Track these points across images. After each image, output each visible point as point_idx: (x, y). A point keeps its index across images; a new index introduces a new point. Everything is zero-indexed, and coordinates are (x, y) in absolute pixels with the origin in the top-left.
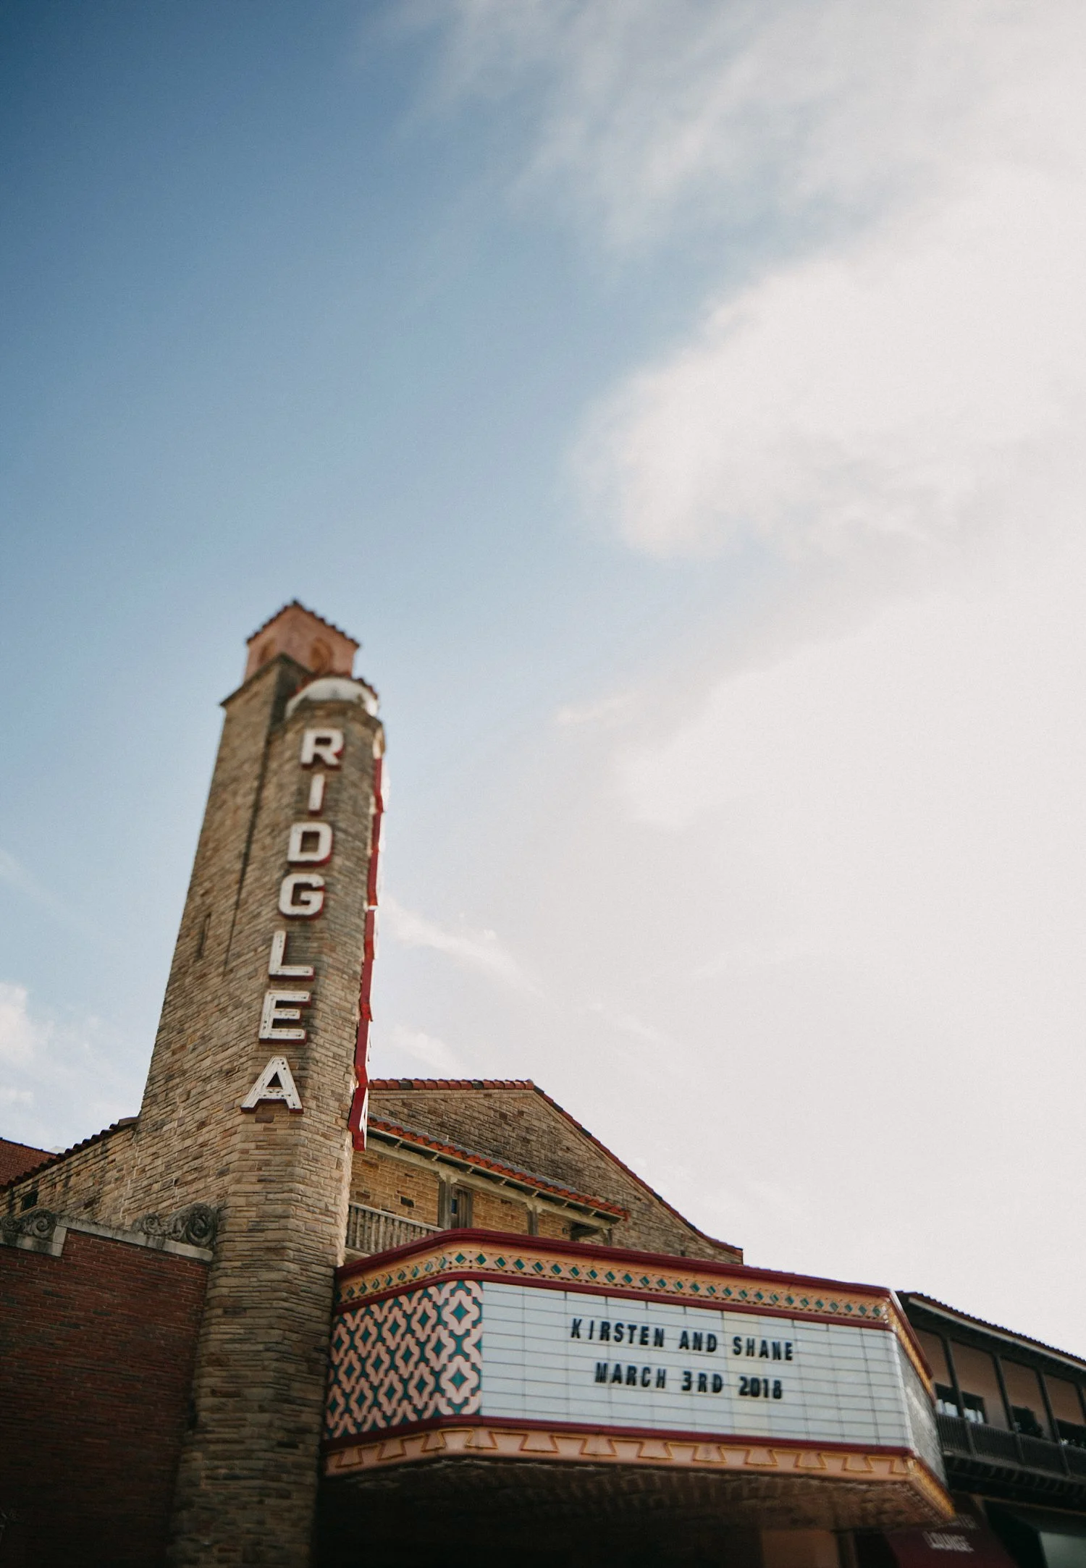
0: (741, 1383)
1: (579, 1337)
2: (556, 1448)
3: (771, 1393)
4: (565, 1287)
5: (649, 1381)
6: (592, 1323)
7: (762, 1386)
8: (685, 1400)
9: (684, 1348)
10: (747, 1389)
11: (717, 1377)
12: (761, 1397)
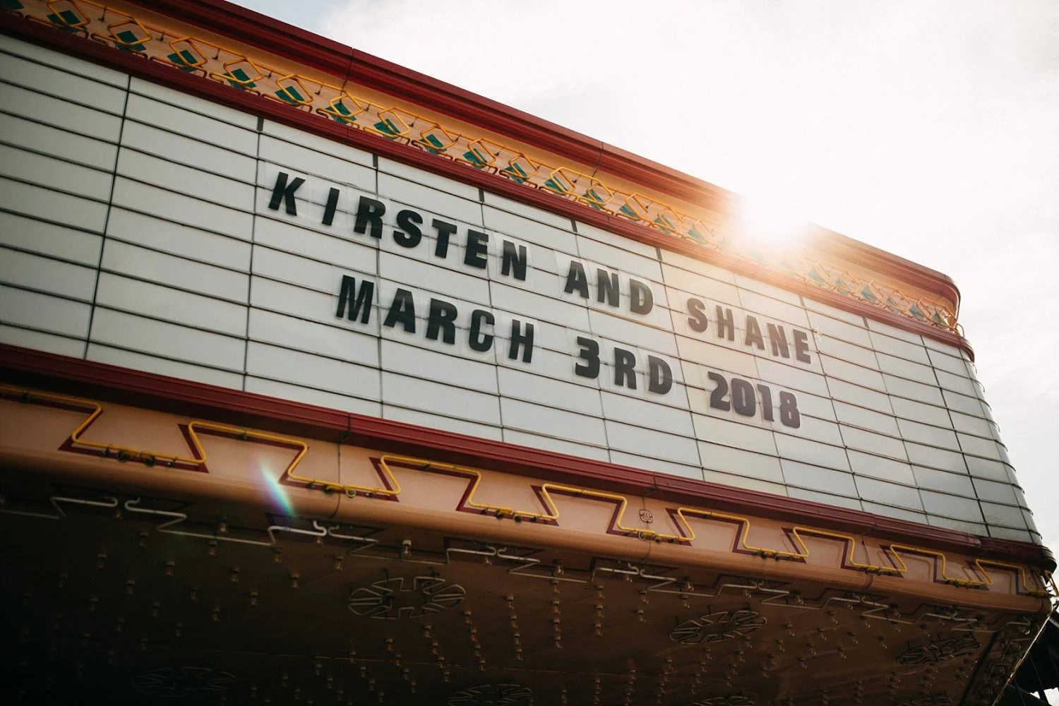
0: (713, 386)
1: (292, 211)
2: (197, 455)
3: (776, 414)
4: (263, 110)
5: (489, 340)
6: (333, 196)
7: (758, 397)
8: (583, 396)
9: (576, 294)
10: (726, 399)
11: (655, 364)
12: (757, 418)
